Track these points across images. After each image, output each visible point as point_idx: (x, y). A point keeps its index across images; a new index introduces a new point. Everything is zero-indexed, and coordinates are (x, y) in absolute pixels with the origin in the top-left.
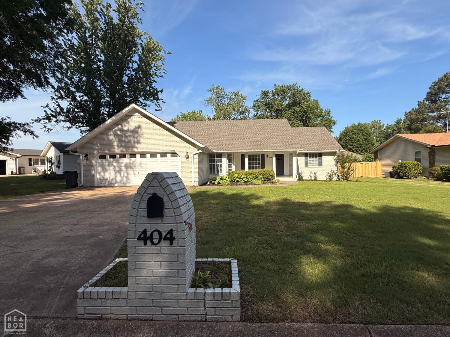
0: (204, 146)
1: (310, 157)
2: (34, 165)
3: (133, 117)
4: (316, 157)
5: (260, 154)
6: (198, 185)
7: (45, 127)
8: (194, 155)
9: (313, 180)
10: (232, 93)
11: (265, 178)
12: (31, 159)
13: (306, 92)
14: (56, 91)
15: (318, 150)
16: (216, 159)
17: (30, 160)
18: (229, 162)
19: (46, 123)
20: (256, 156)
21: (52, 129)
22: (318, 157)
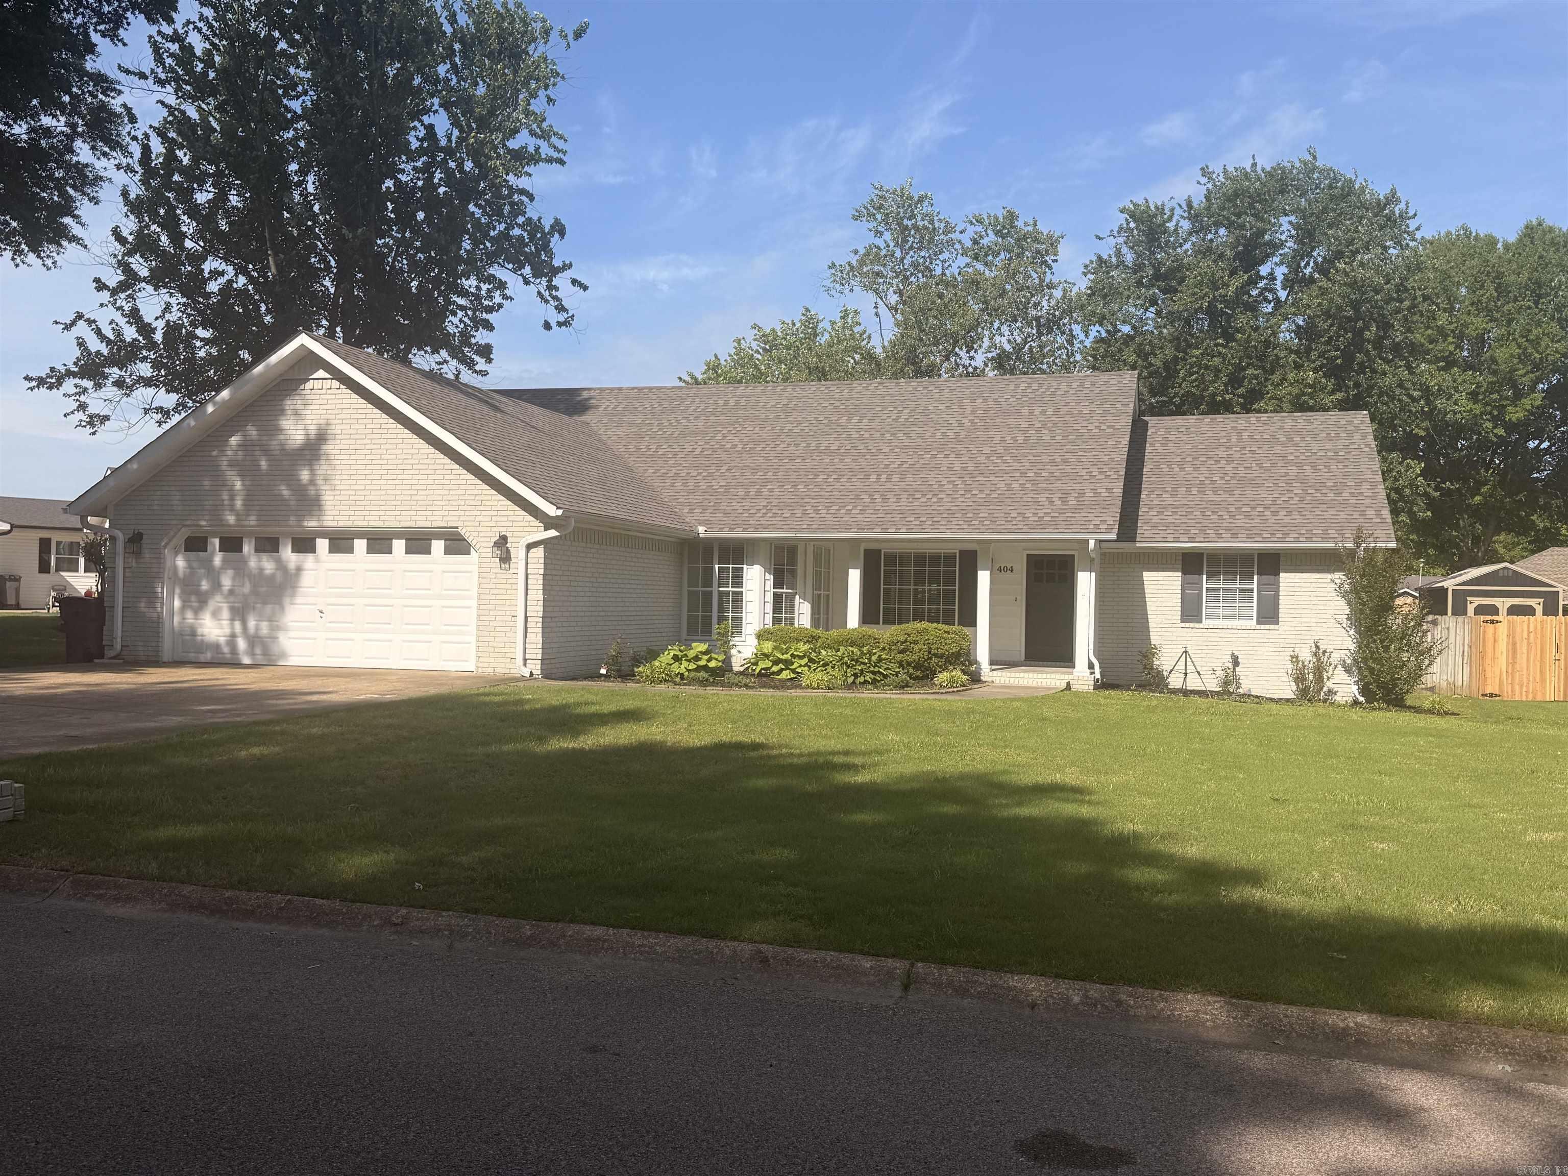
0: (560, 512)
1: (1213, 576)
3: (309, 385)
4: (1247, 576)
5: (955, 549)
8: (529, 547)
9: (1213, 694)
12: (49, 540)
16: (717, 566)
17: (45, 545)
19: (85, 390)
20: (935, 559)
21: (106, 418)
22: (1256, 577)
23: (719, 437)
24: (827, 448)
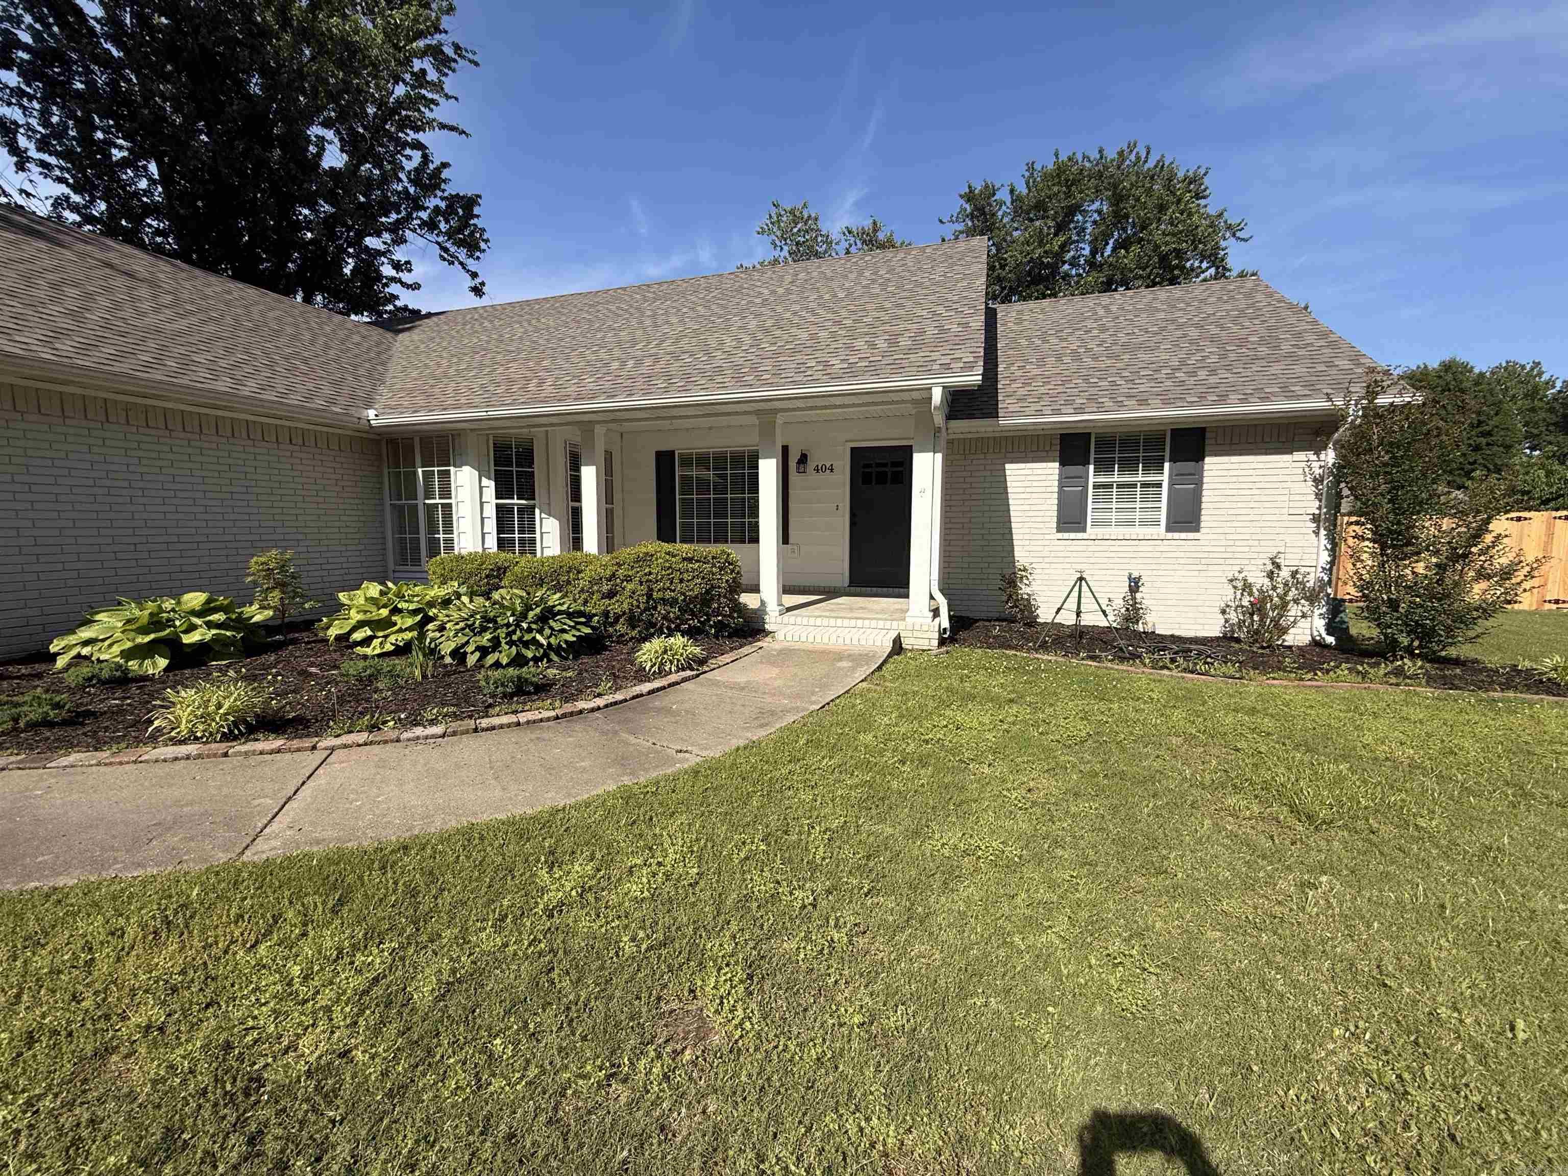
1: (1104, 466)
4: (1155, 464)
18: (504, 494)
22: (1167, 465)
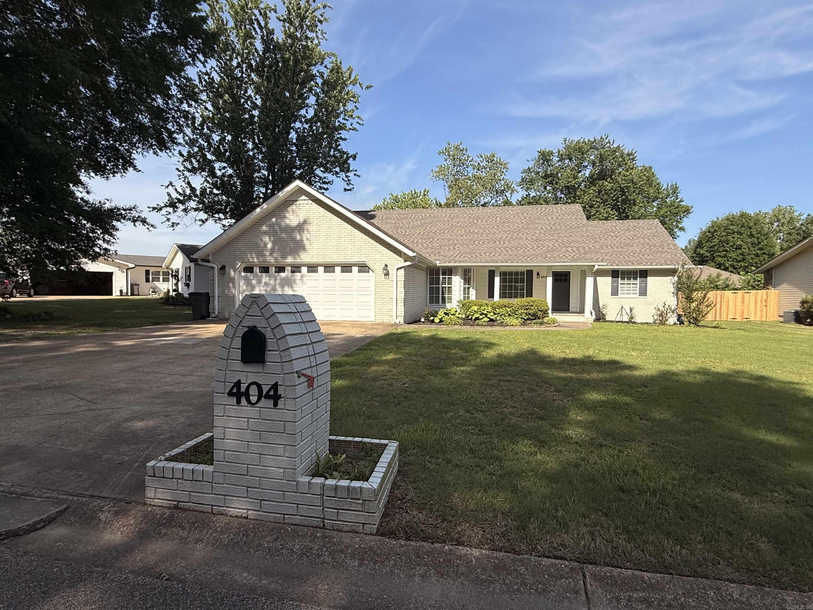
0: (415, 254)
1: (623, 279)
2: (153, 281)
3: (298, 202)
4: (635, 278)
5: (524, 269)
6: (402, 321)
7: (168, 220)
8: (398, 269)
9: (625, 322)
10: (482, 157)
11: (529, 314)
12: (149, 271)
13: (626, 152)
14: (185, 161)
15: (639, 264)
16: (441, 277)
17: (147, 272)
18: (465, 284)
19: (170, 213)
20: (516, 274)
21: (178, 224)
22: (638, 279)
23: (428, 228)
24: (474, 231)
